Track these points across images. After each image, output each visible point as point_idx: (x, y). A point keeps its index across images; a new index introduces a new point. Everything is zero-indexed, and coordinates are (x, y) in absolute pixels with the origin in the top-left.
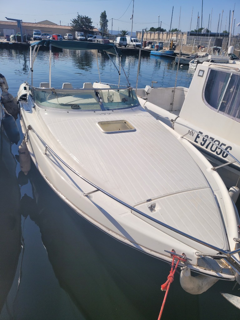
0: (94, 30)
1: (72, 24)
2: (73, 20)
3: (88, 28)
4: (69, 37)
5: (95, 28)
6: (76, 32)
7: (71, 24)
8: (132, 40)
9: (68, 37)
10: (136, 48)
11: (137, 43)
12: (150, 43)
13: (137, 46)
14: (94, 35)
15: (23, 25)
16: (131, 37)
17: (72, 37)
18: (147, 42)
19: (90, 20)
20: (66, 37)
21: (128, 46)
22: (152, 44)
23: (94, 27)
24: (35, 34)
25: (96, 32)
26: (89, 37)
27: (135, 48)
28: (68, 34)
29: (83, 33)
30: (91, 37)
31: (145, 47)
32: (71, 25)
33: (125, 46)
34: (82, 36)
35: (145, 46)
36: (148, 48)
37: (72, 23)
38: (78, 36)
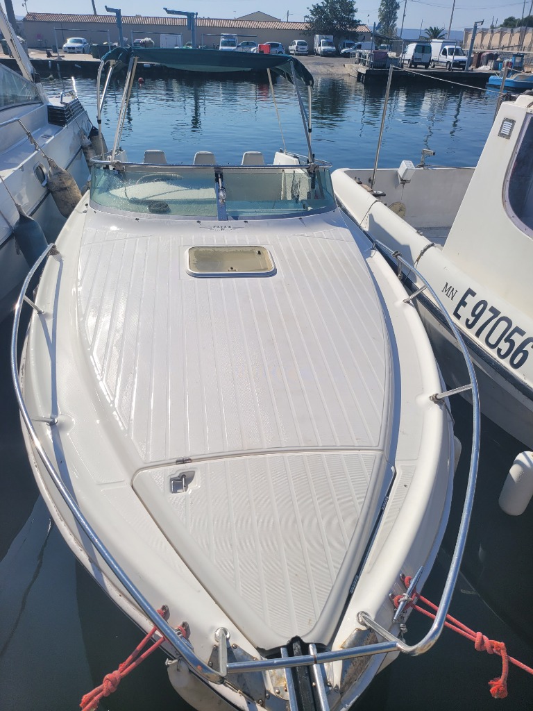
0: (359, 29)
1: (311, 16)
2: (312, 9)
3: (345, 25)
4: (299, 49)
5: (361, 23)
6: (317, 36)
7: (306, 17)
8: (445, 50)
9: (297, 47)
10: (453, 70)
11: (457, 58)
12: (492, 57)
13: (457, 64)
14: (358, 41)
15: (199, 23)
16: (445, 43)
17: (306, 48)
18: (485, 54)
19: (352, 6)
20: (293, 48)
21: (434, 66)
22: (498, 59)
23: (359, 21)
24: (225, 44)
25: (362, 33)
26: (344, 47)
27: (449, 69)
28: (296, 41)
29: (331, 37)
30: (349, 45)
31: (477, 67)
32: (308, 19)
33: (427, 65)
34: (329, 44)
35: (478, 65)
36: (484, 69)
37: (309, 14)
38: (320, 45)
